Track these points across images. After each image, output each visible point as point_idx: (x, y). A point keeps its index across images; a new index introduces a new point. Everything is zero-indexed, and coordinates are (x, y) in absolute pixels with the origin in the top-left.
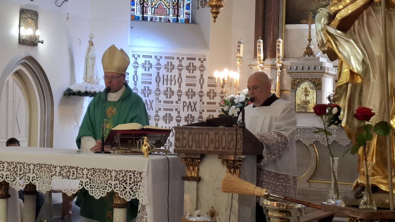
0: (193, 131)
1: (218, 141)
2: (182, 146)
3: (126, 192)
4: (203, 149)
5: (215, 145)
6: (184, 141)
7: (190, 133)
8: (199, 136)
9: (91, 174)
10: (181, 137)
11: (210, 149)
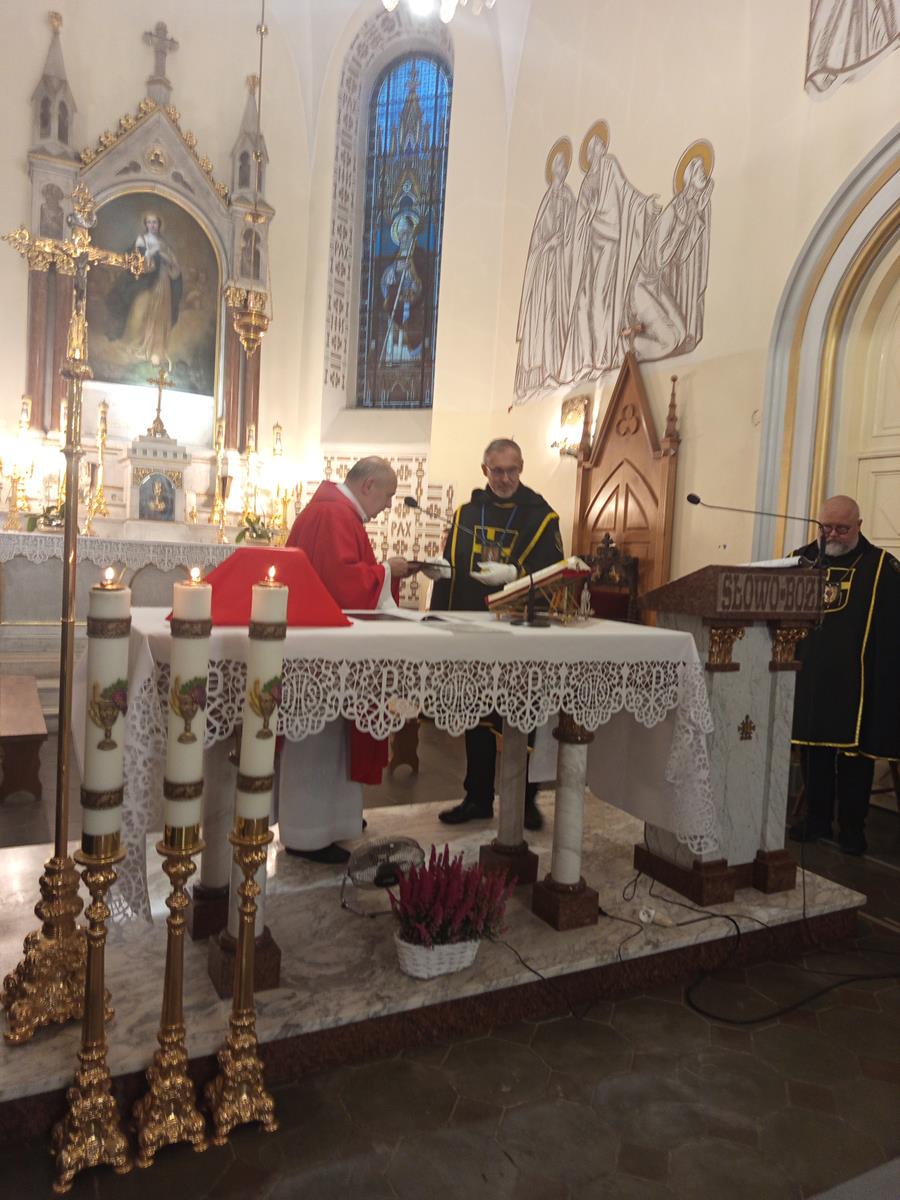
0: (753, 576)
1: (791, 594)
2: (735, 606)
3: (649, 709)
4: (767, 610)
5: (787, 602)
6: (738, 596)
7: (748, 579)
8: (763, 583)
9: (577, 676)
10: (733, 589)
11: (778, 610)
